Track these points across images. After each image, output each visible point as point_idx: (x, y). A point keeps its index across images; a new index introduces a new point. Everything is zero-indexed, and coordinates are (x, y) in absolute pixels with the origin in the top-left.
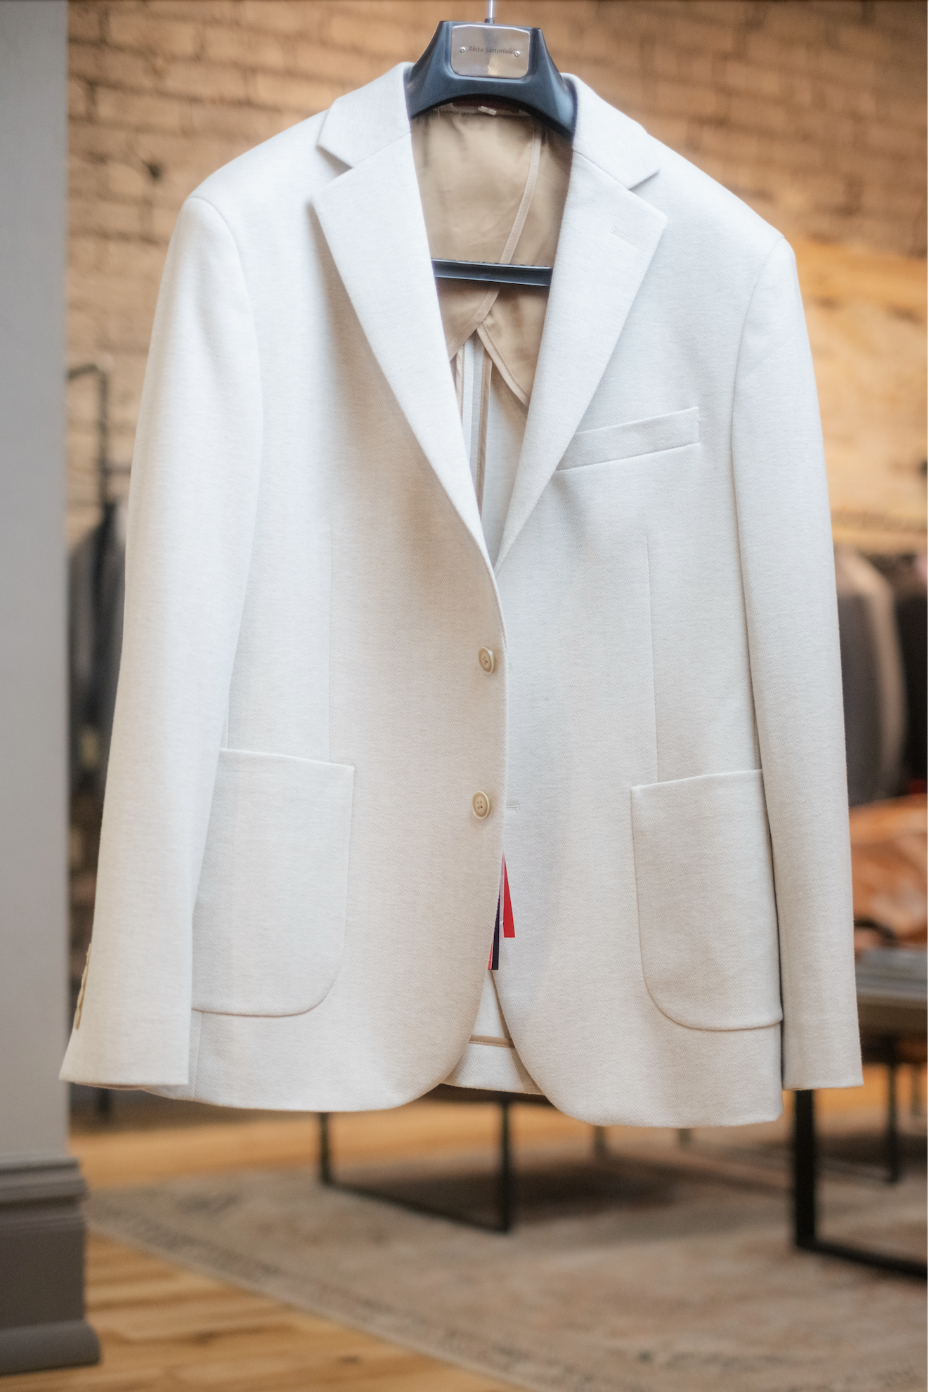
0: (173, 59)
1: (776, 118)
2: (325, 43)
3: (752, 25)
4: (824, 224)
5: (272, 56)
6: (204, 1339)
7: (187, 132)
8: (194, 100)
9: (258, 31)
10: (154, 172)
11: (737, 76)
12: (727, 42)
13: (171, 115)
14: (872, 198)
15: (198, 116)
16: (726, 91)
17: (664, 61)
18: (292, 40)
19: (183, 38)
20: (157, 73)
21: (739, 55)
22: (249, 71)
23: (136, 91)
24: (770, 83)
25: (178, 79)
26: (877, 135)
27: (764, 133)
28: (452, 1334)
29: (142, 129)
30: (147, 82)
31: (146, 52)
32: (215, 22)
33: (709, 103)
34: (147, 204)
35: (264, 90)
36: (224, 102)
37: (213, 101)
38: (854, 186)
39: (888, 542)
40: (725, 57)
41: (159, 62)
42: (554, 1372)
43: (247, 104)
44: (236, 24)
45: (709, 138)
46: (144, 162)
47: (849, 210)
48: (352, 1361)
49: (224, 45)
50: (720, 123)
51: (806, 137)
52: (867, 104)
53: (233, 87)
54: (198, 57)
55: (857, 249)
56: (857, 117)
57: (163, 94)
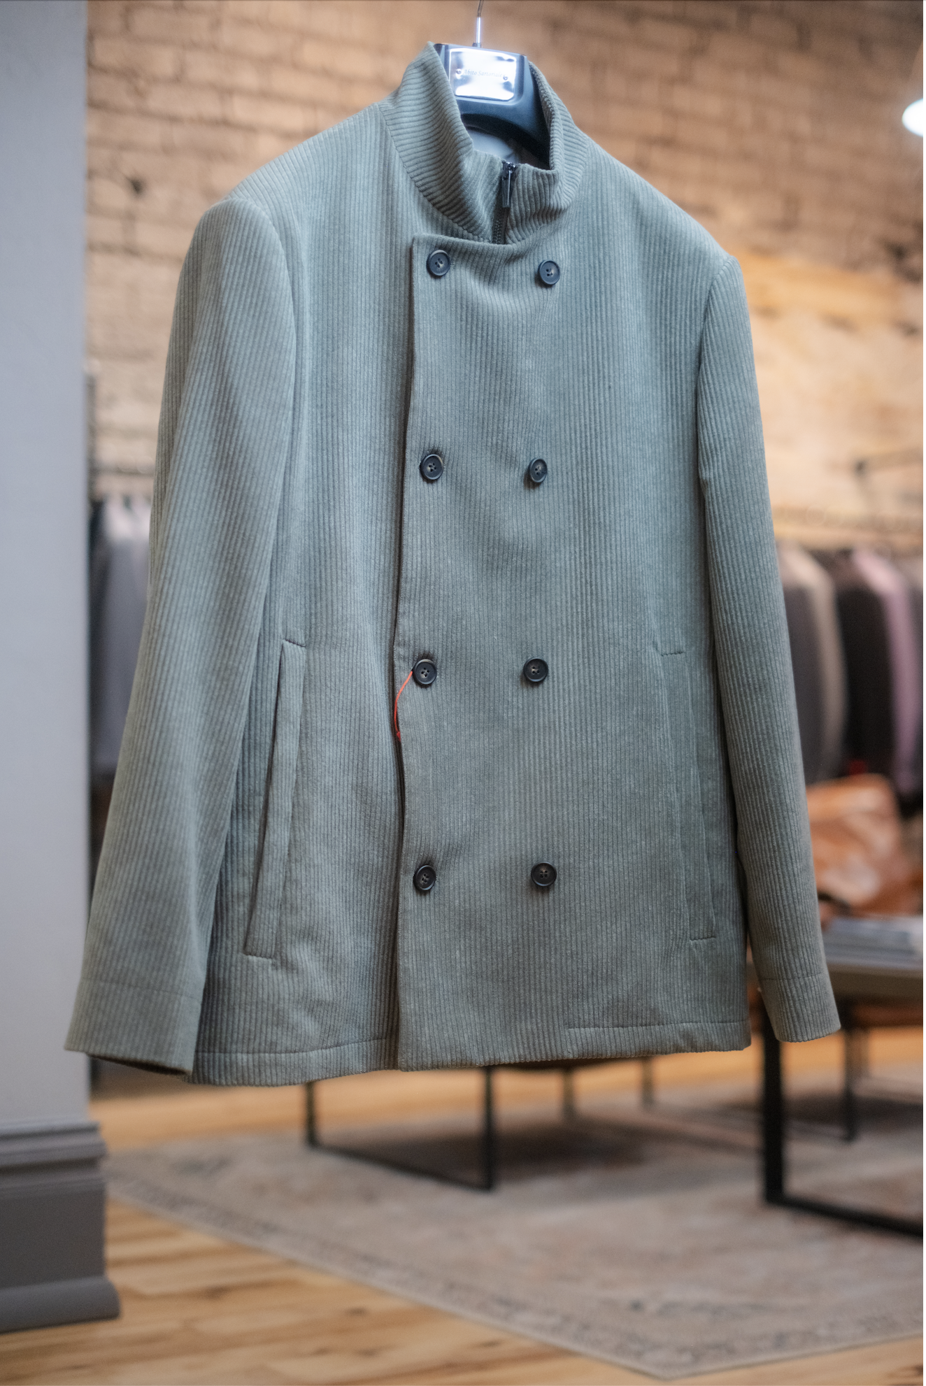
0: (155, 80)
1: (719, 138)
2: (296, 66)
3: (697, 52)
4: (764, 238)
5: (248, 78)
6: (215, 1293)
7: (167, 150)
8: (173, 119)
9: (235, 55)
10: (137, 187)
11: (683, 98)
12: (672, 66)
13: (152, 133)
14: (810, 214)
15: (178, 135)
16: (673, 113)
17: (614, 84)
18: (266, 63)
19: (164, 61)
20: (139, 93)
21: (684, 79)
22: (225, 92)
23: (119, 111)
24: (713, 106)
25: (159, 100)
26: (814, 155)
27: (708, 152)
28: (451, 1286)
29: (125, 146)
30: (129, 102)
31: (129, 74)
32: (194, 46)
33: (656, 124)
34: (130, 218)
35: (241, 110)
36: (201, 121)
37: (192, 121)
38: (792, 202)
39: (828, 537)
40: (672, 81)
41: (142, 84)
42: (552, 1321)
43: (224, 123)
44: (213, 48)
45: (658, 156)
46: (127, 179)
47: (788, 225)
48: (359, 1312)
49: (203, 68)
50: (668, 142)
51: (746, 156)
52: (803, 126)
53: (210, 107)
54: (178, 79)
55: (795, 262)
56: (794, 138)
57: (145, 114)
